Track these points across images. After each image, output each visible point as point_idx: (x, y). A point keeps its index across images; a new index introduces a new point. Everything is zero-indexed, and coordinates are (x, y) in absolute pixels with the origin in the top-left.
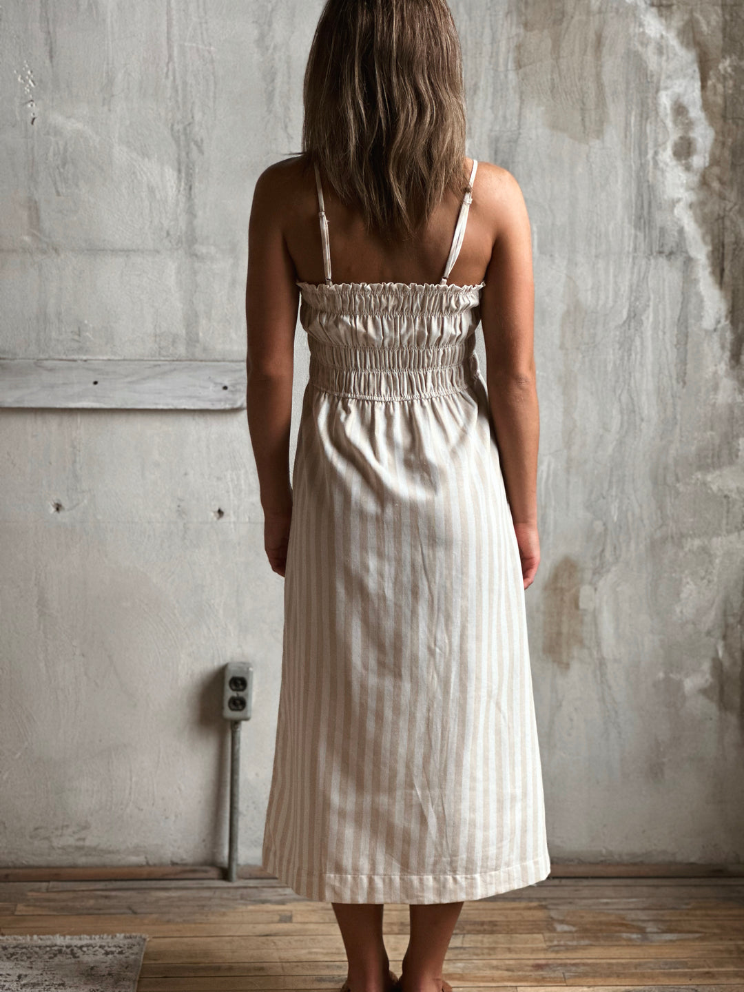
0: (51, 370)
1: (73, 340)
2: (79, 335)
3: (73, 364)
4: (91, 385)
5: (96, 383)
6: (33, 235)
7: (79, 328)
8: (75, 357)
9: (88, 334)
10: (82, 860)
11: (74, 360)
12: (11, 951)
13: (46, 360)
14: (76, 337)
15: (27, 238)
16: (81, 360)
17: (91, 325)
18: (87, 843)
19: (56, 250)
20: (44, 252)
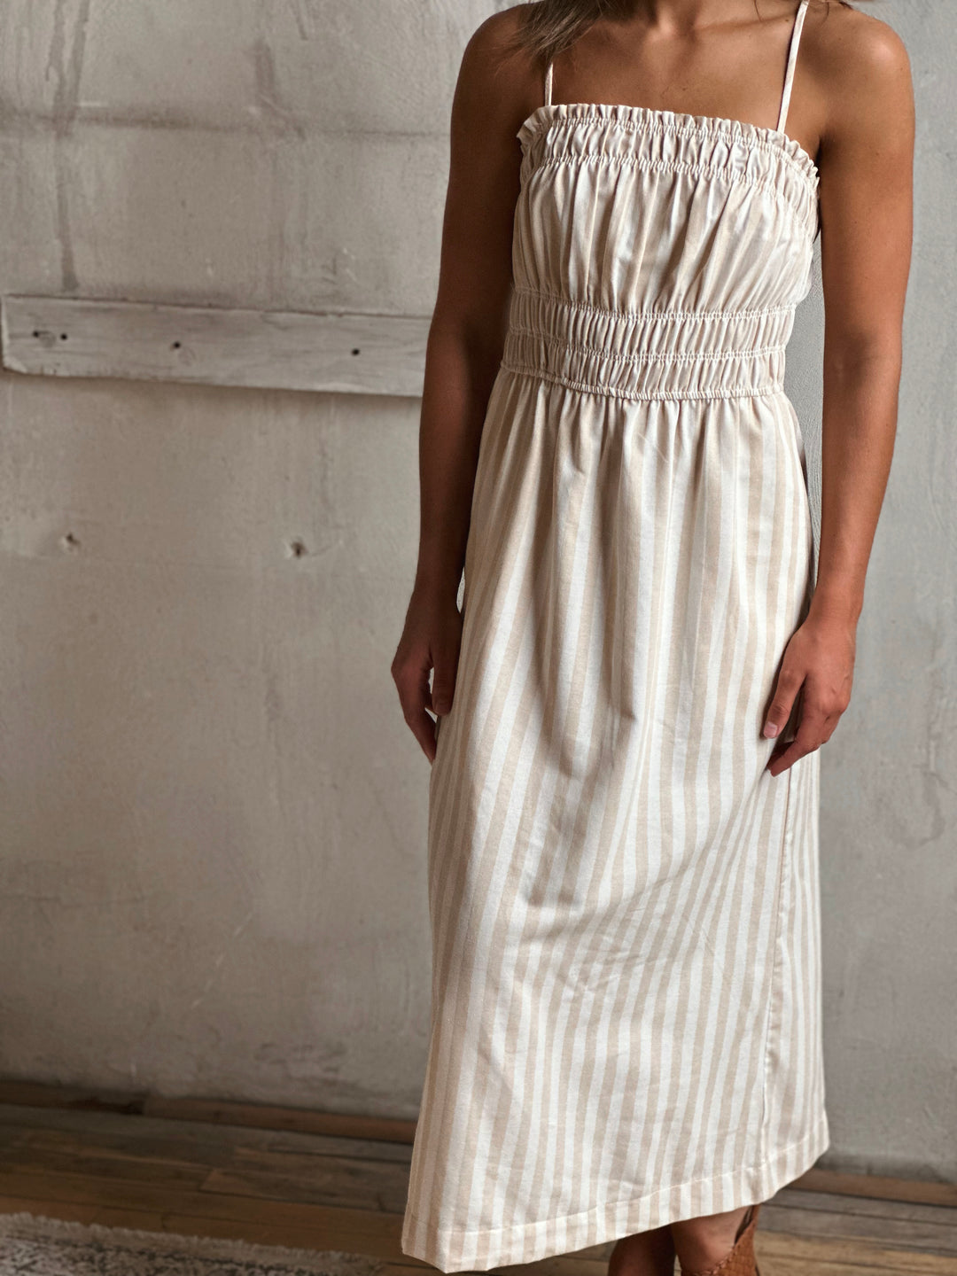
0: (285, 328)
1: (325, 280)
2: (335, 273)
3: (321, 320)
4: (349, 357)
5: (356, 352)
6: (264, 105)
7: (334, 261)
8: (329, 308)
9: (348, 271)
10: (334, 1102)
11: (323, 314)
13: (280, 311)
14: (330, 276)
15: (254, 110)
16: (334, 313)
17: (353, 257)
18: (341, 1077)
19: (300, 131)
20: (281, 134)
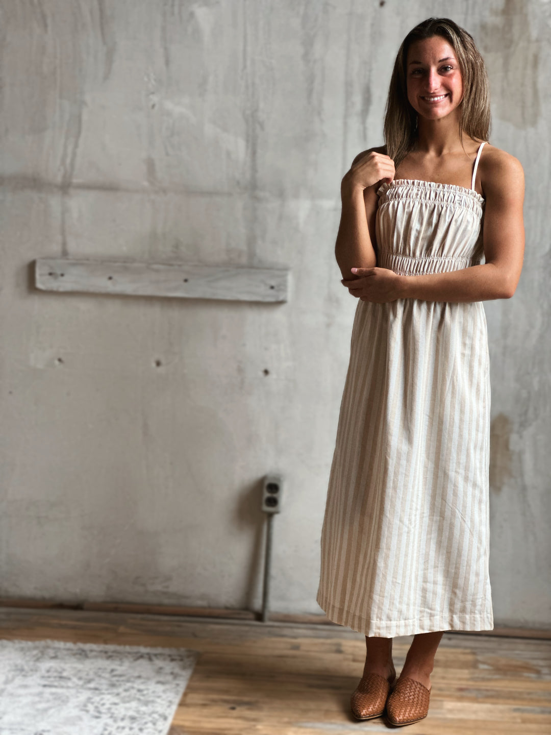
12: (110, 654)
